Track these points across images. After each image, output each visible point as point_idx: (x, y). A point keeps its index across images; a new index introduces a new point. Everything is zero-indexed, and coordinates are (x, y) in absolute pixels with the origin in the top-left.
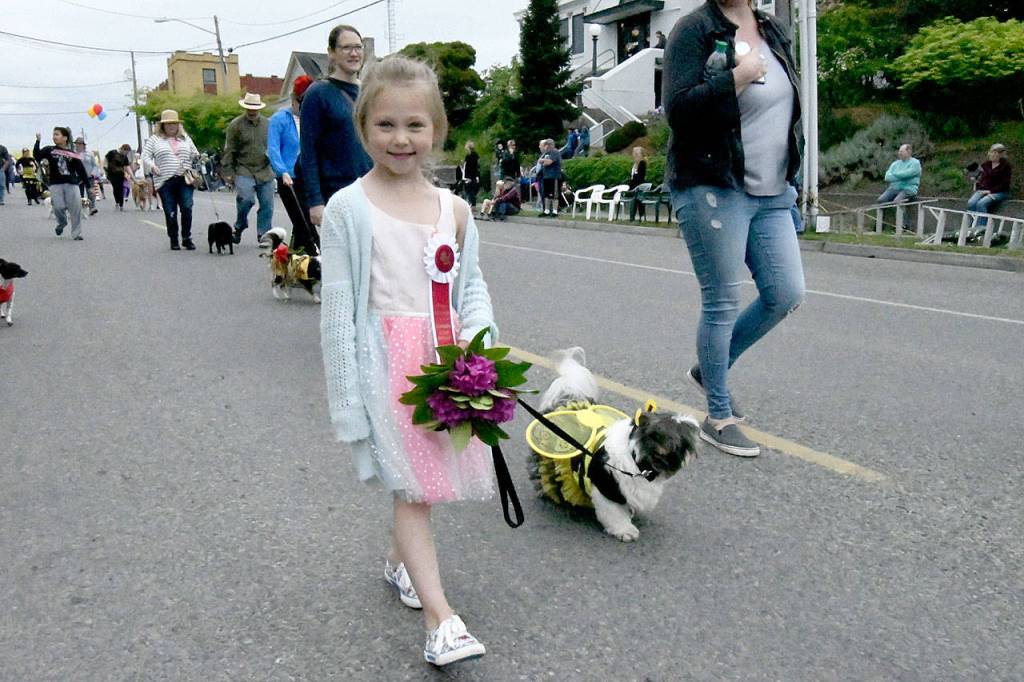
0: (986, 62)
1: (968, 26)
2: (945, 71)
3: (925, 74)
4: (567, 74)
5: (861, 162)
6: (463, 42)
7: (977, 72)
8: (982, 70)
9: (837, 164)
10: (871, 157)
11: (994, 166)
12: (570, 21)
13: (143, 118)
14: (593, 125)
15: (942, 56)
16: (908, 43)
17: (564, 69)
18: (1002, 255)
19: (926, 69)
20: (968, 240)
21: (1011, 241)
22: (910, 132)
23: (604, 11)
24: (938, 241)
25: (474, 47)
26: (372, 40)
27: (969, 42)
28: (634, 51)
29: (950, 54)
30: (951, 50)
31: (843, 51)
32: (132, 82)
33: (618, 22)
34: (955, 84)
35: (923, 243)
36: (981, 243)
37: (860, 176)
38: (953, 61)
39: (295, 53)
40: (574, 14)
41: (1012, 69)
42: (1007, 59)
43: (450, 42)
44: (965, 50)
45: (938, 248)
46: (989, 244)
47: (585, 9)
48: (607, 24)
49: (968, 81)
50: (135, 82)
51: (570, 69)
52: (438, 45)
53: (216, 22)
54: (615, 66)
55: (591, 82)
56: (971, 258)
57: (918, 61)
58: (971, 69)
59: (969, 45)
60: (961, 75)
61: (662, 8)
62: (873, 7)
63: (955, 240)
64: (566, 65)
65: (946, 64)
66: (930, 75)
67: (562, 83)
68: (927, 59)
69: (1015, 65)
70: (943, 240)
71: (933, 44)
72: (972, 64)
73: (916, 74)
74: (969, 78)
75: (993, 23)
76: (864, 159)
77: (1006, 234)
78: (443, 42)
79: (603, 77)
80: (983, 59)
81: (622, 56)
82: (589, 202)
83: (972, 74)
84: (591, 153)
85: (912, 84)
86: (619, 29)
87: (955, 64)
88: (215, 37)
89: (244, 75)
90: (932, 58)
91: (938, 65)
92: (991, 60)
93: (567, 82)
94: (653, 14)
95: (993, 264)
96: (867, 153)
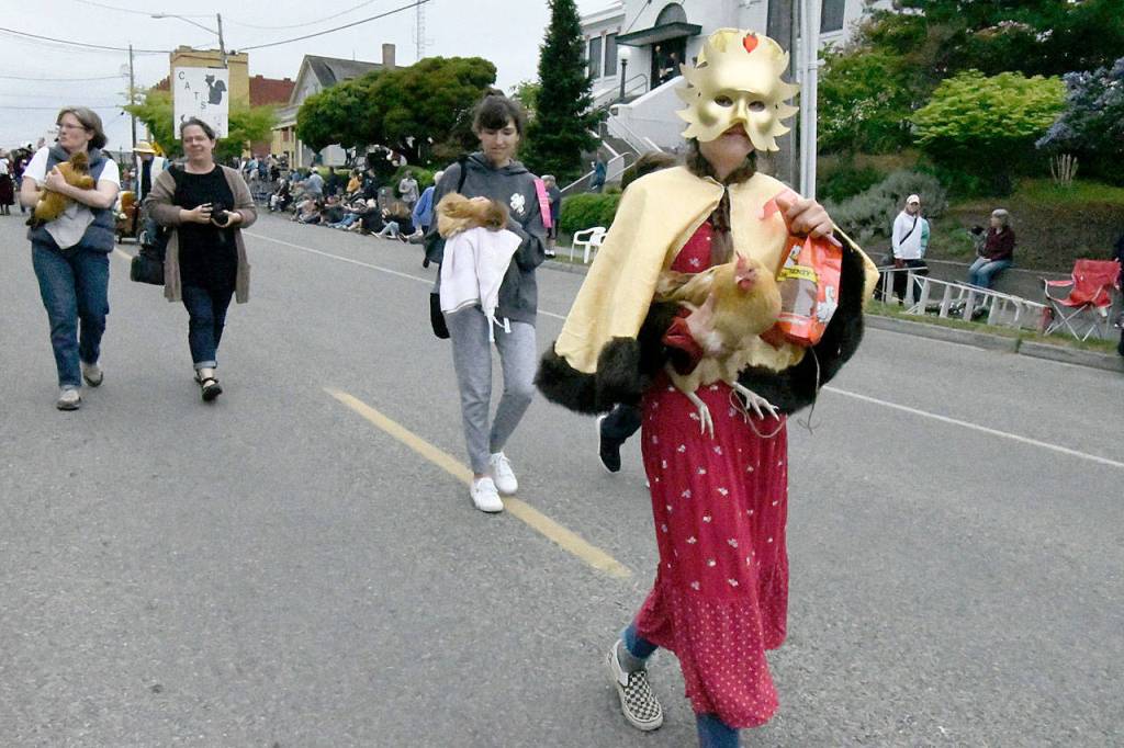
0: (1004, 121)
1: (992, 80)
2: (964, 128)
3: (941, 129)
4: (587, 102)
5: (873, 217)
6: (483, 58)
7: (994, 131)
8: (1000, 129)
9: (849, 219)
10: (883, 213)
11: (998, 232)
12: (604, 40)
13: (138, 118)
14: (614, 156)
15: (962, 112)
16: (930, 94)
17: (585, 95)
18: (980, 330)
19: (945, 124)
20: (950, 312)
21: (990, 316)
22: (926, 189)
23: (639, 32)
24: (921, 312)
25: (496, 65)
26: (393, 46)
27: (991, 98)
28: (667, 78)
29: (968, 110)
30: (970, 105)
31: (862, 100)
32: (129, 78)
33: (654, 45)
34: (974, 142)
35: (907, 313)
36: (961, 316)
37: (871, 232)
38: (970, 117)
39: (306, 56)
40: (609, 33)
41: (1030, 129)
42: (1026, 118)
43: (469, 57)
44: (984, 106)
45: (920, 319)
46: (970, 317)
47: (619, 28)
48: (641, 46)
49: (986, 140)
50: (132, 79)
51: (591, 97)
52: (457, 60)
53: (219, 21)
54: (647, 92)
55: (617, 109)
56: (949, 332)
57: (937, 115)
58: (990, 127)
59: (989, 102)
60: (978, 133)
61: (699, 33)
62: (901, 53)
63: (938, 311)
64: (587, 91)
65: (964, 119)
66: (946, 131)
67: (581, 110)
68: (945, 113)
69: (1034, 125)
70: (927, 310)
71: (953, 98)
72: (990, 121)
73: (933, 129)
74: (987, 136)
75: (1019, 79)
76: (876, 215)
77: (987, 308)
78: (462, 57)
79: (633, 104)
80: (1002, 117)
81: (656, 82)
82: (588, 244)
83: (989, 131)
84: (605, 187)
85: (929, 140)
86: (654, 52)
87: (974, 121)
88: (218, 37)
89: (254, 76)
90: (952, 113)
91: (956, 122)
92: (1010, 119)
93: (588, 110)
94: (689, 38)
95: (968, 339)
96: (880, 208)
